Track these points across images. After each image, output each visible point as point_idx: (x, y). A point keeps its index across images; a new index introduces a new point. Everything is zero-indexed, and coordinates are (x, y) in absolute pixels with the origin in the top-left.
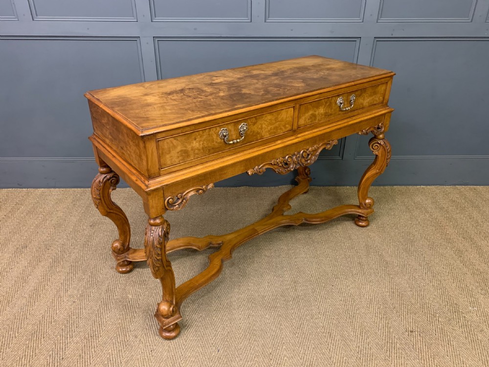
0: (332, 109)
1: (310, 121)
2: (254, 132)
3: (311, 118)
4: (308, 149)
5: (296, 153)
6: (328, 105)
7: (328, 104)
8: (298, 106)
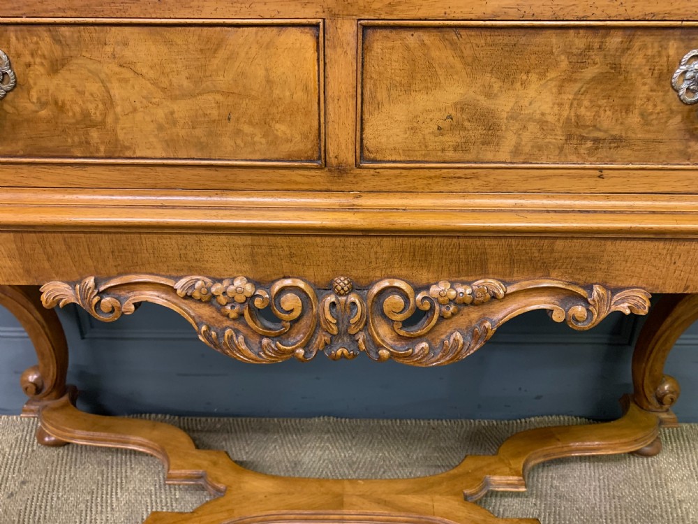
0: (628, 109)
1: (450, 139)
2: (60, 107)
3: (458, 126)
4: (427, 288)
5: (342, 282)
6: (596, 80)
7: (590, 72)
8: (347, 31)
